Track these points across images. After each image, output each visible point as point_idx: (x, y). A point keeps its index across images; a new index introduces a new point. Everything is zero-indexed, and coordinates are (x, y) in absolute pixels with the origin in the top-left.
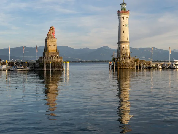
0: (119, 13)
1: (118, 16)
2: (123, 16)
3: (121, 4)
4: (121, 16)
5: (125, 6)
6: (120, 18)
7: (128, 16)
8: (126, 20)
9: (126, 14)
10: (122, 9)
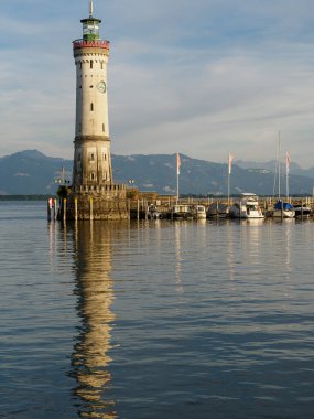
0: (78, 49)
1: (75, 56)
2: (89, 58)
3: (82, 21)
4: (85, 58)
5: (97, 27)
6: (79, 64)
7: (105, 59)
8: (98, 70)
9: (99, 50)
10: (85, 36)
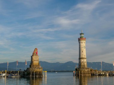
0: (79, 40)
3: (80, 34)
4: (81, 41)
5: (83, 35)
6: (80, 43)
7: (85, 41)
10: (81, 37)
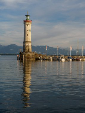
0: (25, 22)
2: (27, 24)
3: (26, 16)
5: (29, 17)
6: (25, 25)
7: (31, 24)
8: (29, 26)
9: (29, 22)
10: (26, 19)
